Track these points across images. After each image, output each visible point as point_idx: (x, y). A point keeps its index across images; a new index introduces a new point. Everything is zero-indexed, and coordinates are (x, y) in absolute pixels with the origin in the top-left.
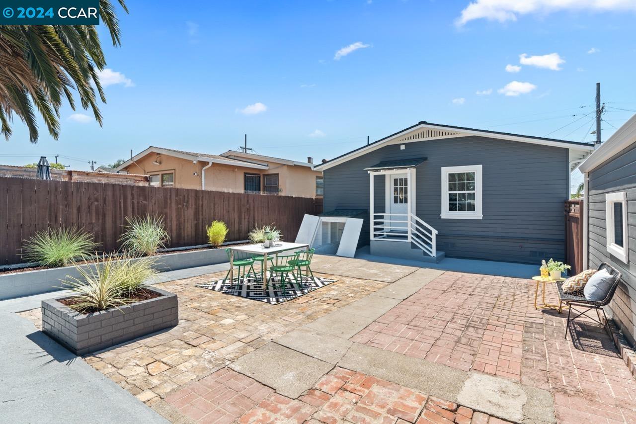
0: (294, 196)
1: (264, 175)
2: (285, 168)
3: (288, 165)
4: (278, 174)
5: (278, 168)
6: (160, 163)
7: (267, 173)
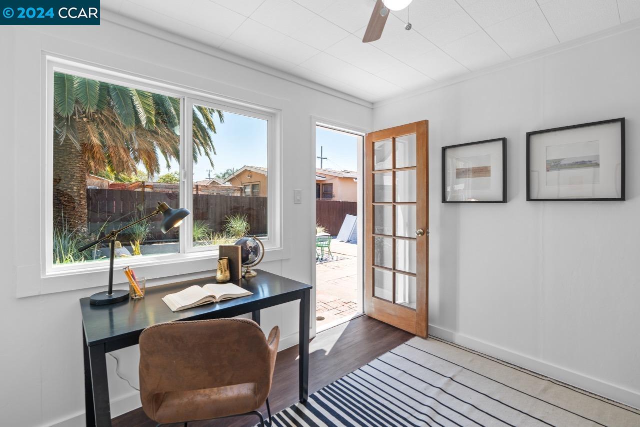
0: (341, 201)
1: (323, 184)
2: (337, 179)
3: (339, 177)
4: (332, 184)
5: (332, 179)
6: (251, 177)
7: (324, 183)
